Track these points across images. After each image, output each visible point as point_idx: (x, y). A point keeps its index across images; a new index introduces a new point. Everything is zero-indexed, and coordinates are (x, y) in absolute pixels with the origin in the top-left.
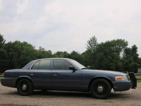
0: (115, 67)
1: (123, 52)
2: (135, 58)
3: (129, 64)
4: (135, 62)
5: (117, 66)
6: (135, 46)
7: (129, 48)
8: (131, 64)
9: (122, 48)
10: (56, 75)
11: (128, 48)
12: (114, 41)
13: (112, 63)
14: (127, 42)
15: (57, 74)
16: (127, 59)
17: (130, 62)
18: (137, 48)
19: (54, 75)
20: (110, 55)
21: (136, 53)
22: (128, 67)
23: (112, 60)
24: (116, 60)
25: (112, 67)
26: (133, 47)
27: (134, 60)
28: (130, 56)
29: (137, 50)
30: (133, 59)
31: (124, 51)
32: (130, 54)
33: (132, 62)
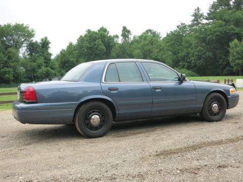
0: (14, 75)
1: (26, 48)
2: (46, 59)
3: (36, 70)
4: (47, 67)
5: (16, 73)
6: (46, 38)
7: (36, 42)
8: (40, 71)
9: (24, 41)
10: (160, 90)
11: (34, 41)
12: (9, 26)
13: (7, 67)
14: (33, 31)
15: (160, 88)
16: (34, 61)
17: (39, 66)
18: (50, 43)
19: (157, 90)
20: (4, 53)
21: (48, 52)
22: (35, 75)
23: (6, 62)
24: (14, 62)
25: (7, 76)
26: (42, 40)
27: (45, 64)
28: (38, 56)
29: (50, 45)
30: (44, 61)
31: (27, 46)
32: (38, 52)
33: (43, 67)
